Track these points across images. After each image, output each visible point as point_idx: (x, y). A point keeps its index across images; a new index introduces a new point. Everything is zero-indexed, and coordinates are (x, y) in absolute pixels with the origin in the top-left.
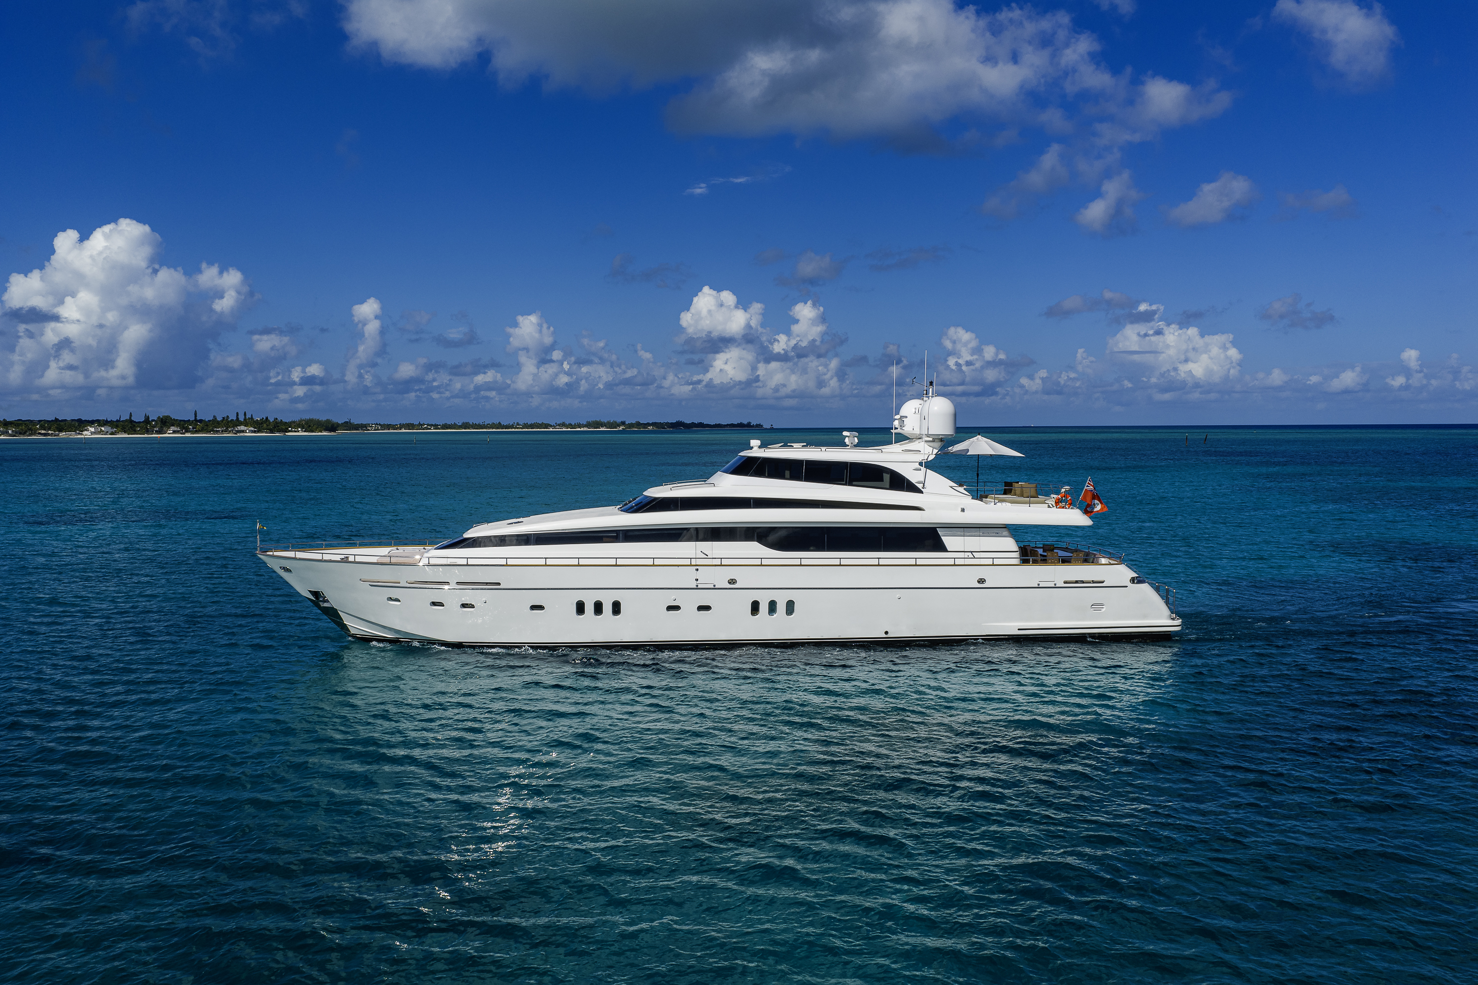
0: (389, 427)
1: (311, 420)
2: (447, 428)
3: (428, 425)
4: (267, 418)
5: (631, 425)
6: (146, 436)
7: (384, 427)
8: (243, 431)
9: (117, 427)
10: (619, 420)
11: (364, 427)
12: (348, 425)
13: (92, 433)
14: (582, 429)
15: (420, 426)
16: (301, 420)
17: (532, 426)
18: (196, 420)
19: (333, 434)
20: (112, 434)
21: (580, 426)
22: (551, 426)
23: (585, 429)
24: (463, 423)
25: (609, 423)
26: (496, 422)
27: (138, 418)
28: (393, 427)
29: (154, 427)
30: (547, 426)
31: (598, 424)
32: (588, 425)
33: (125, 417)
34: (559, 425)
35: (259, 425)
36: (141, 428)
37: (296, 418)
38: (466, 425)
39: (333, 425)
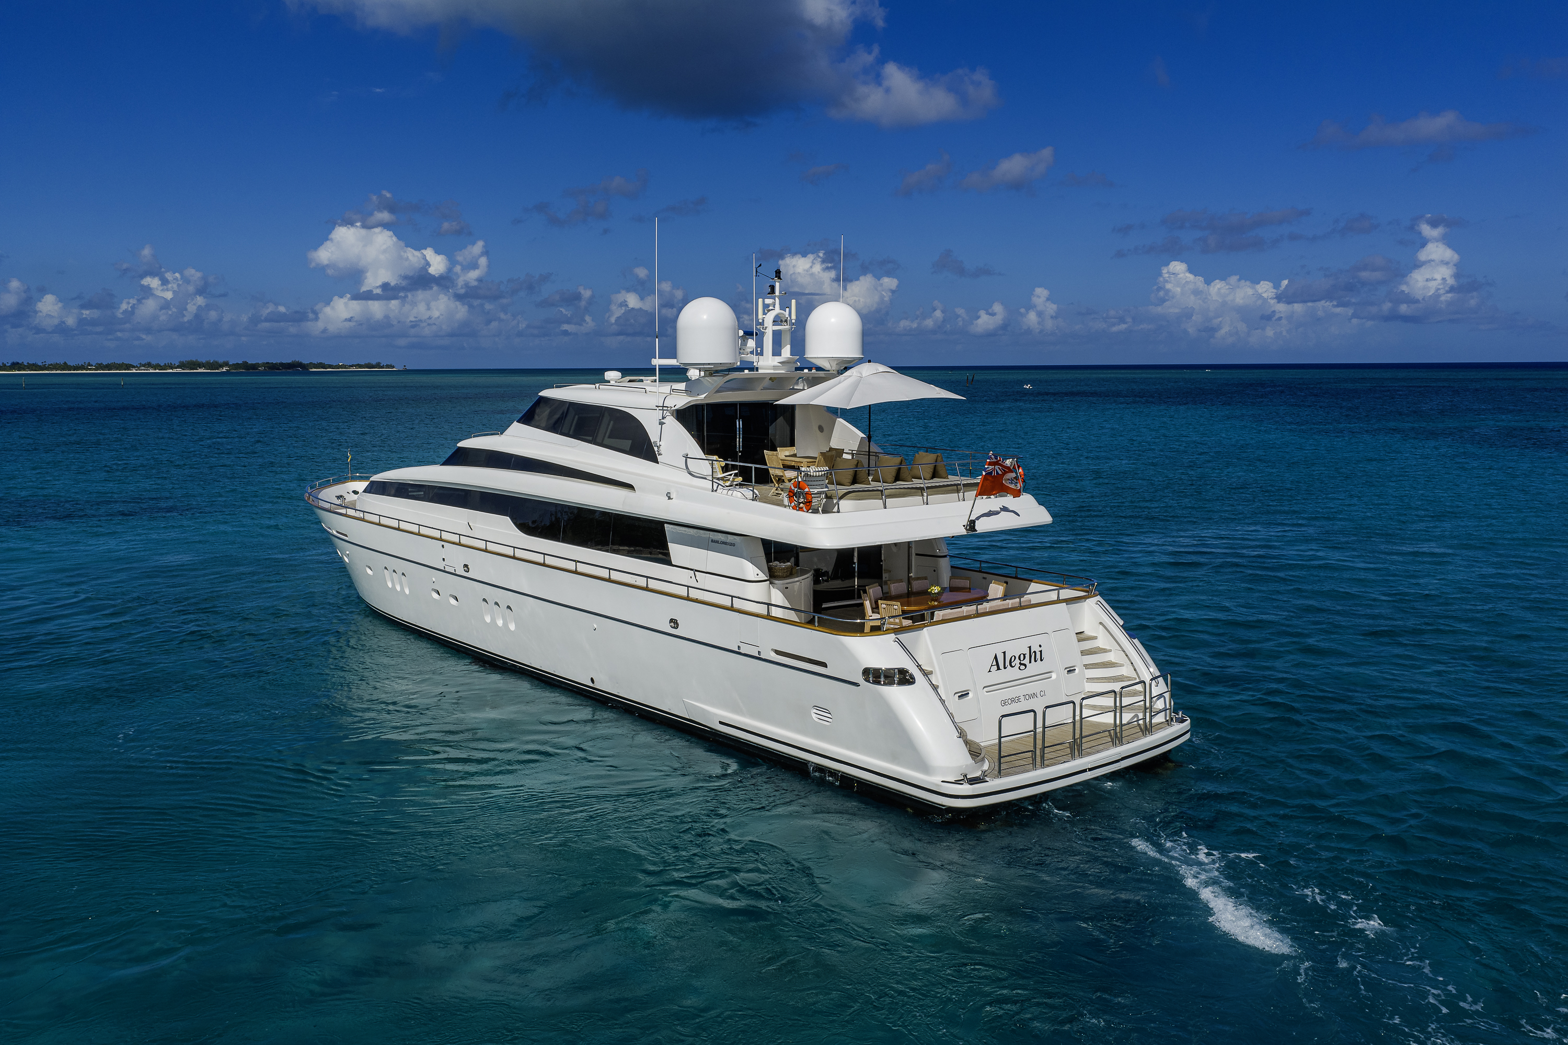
5: (237, 366)
10: (221, 361)
14: (175, 371)
17: (108, 367)
21: (171, 367)
22: (134, 367)
23: (179, 370)
26: (61, 361)
30: (128, 367)
31: (195, 365)
32: (182, 365)
34: (144, 365)
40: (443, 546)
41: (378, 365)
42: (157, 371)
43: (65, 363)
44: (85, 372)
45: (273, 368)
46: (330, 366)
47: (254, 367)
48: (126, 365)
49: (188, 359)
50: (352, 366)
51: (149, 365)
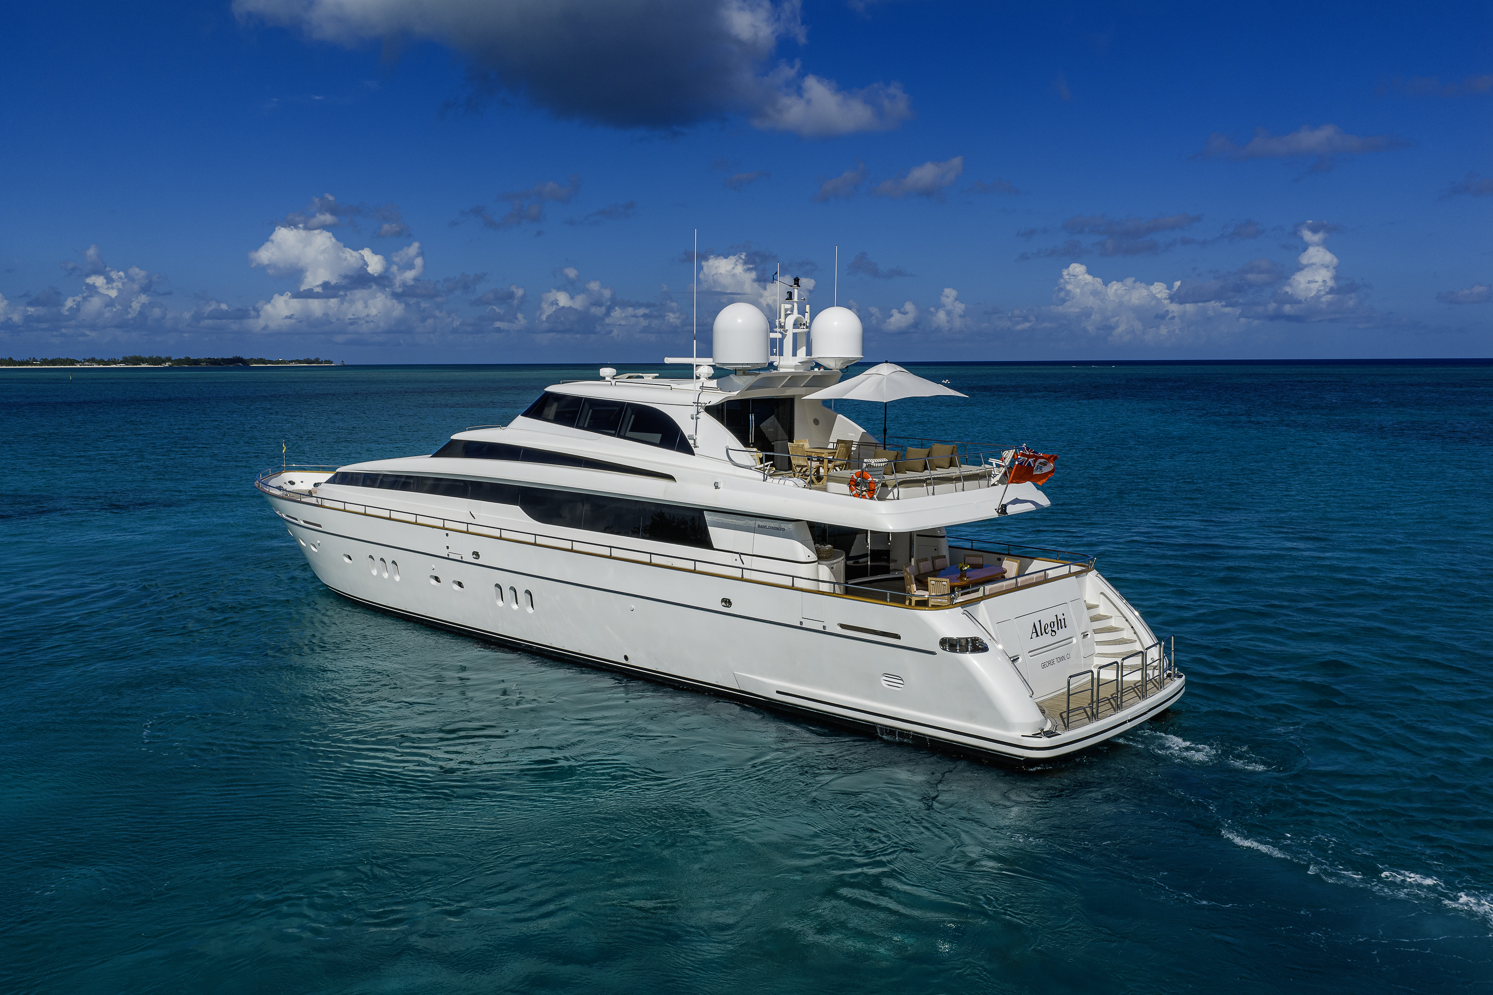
5: (179, 361)
10: (163, 356)
14: (118, 366)
17: (53, 362)
21: (115, 362)
22: (78, 362)
23: (123, 366)
25: (151, 358)
30: (73, 362)
31: (138, 360)
32: (126, 361)
34: (88, 361)
40: (447, 535)
41: (317, 361)
42: (101, 366)
43: (11, 359)
44: (30, 367)
45: (215, 363)
46: (270, 362)
47: (196, 362)
48: (71, 360)
49: (134, 355)
50: (292, 362)
51: (93, 360)
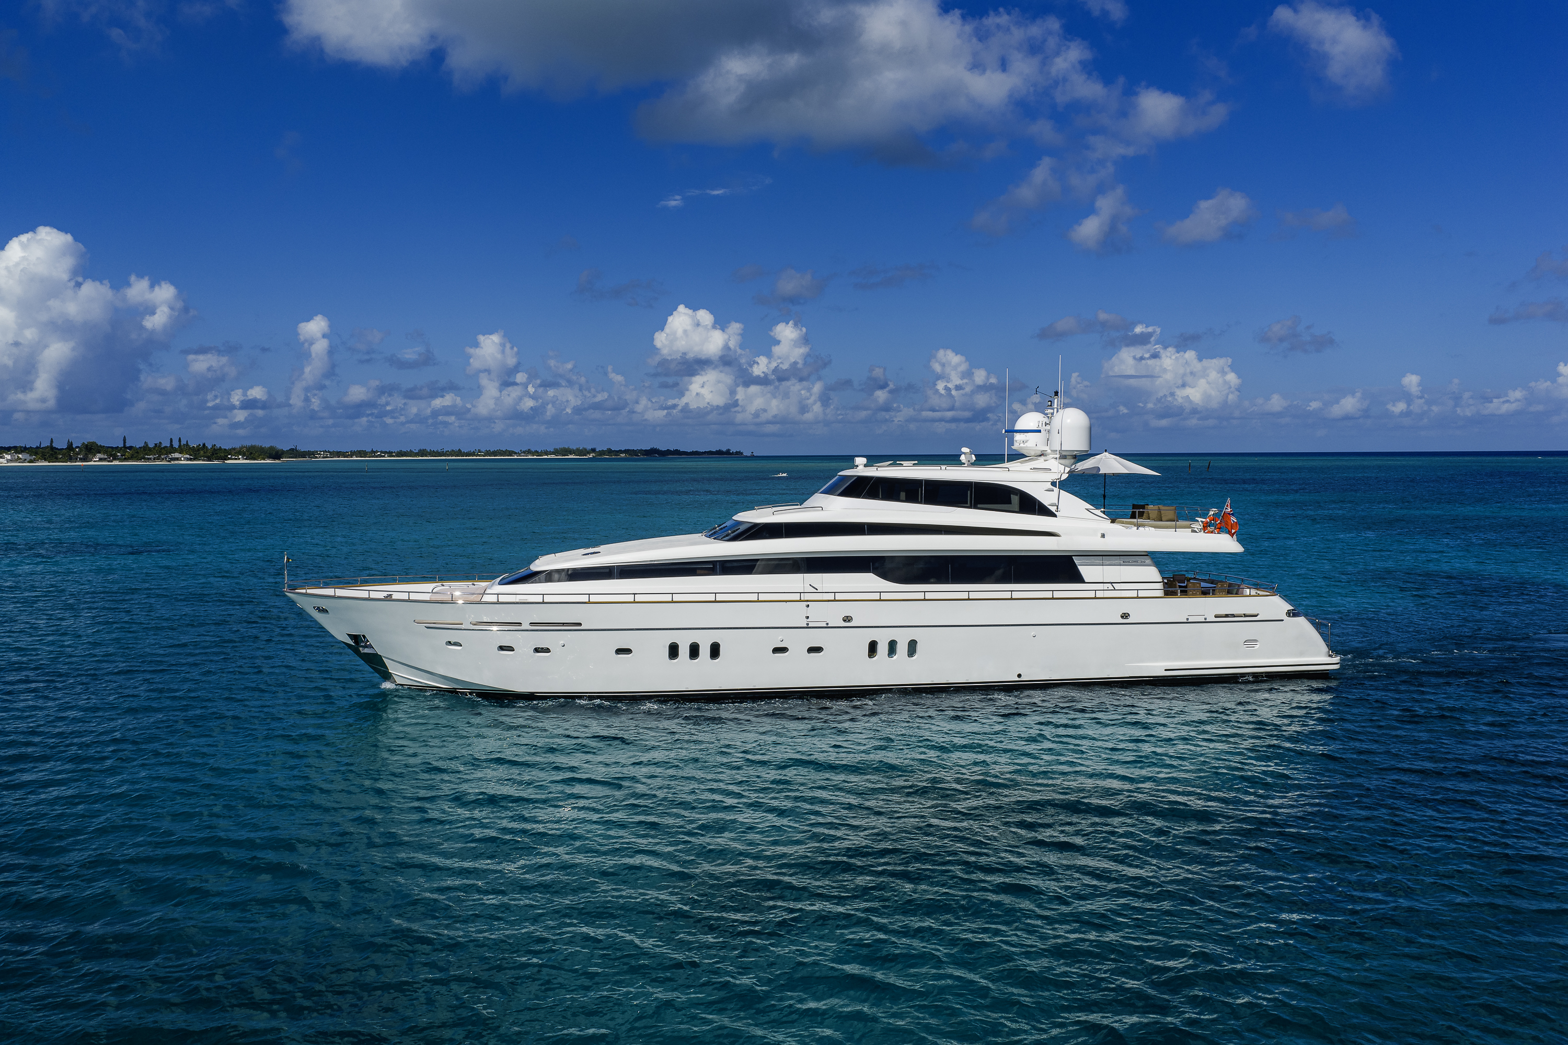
0: (339, 454)
1: (253, 447)
2: (402, 456)
3: (382, 452)
4: (204, 445)
5: (602, 453)
6: (69, 464)
7: (333, 454)
8: (177, 459)
9: (36, 454)
10: (589, 447)
11: (311, 454)
12: (294, 453)
13: (8, 461)
14: (549, 456)
15: (373, 453)
16: (242, 447)
17: (494, 454)
18: (124, 446)
19: (277, 461)
20: (30, 461)
21: (547, 453)
22: (516, 453)
23: (553, 456)
24: (420, 450)
25: (578, 449)
26: (456, 449)
27: (61, 444)
28: (344, 454)
29: (78, 454)
30: (511, 453)
31: (566, 451)
32: (556, 451)
33: (45, 444)
34: (524, 452)
35: (196, 452)
36: (64, 455)
37: (237, 445)
38: (422, 453)
39: (277, 452)
41: (729, 452)
42: (536, 457)
44: (474, 458)
45: (632, 454)
47: (617, 453)
49: (562, 446)
51: (528, 451)
